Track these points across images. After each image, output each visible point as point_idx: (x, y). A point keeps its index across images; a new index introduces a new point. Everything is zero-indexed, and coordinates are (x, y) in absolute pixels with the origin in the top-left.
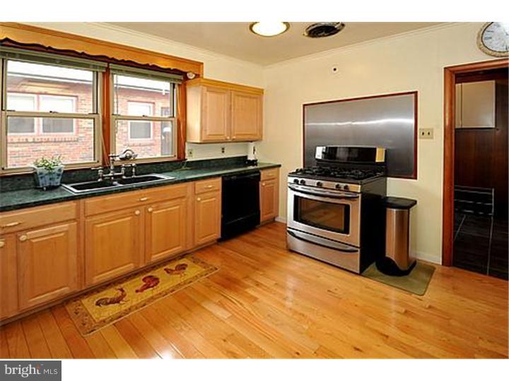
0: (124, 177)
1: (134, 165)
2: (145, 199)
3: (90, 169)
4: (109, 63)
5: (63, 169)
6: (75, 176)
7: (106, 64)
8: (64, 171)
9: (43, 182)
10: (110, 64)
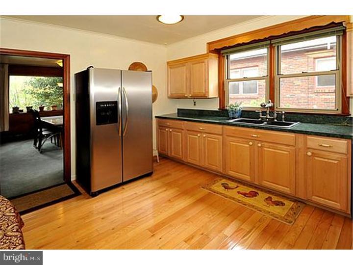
0: (276, 120)
1: (284, 112)
2: (255, 136)
3: (255, 111)
4: (270, 40)
5: (241, 110)
6: (251, 115)
7: (269, 41)
8: (242, 111)
9: (231, 115)
10: (272, 41)
